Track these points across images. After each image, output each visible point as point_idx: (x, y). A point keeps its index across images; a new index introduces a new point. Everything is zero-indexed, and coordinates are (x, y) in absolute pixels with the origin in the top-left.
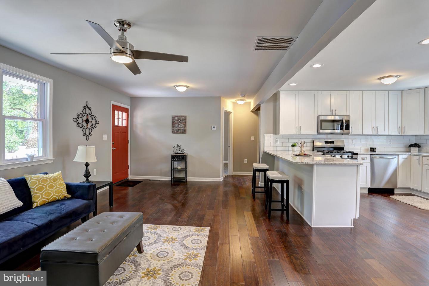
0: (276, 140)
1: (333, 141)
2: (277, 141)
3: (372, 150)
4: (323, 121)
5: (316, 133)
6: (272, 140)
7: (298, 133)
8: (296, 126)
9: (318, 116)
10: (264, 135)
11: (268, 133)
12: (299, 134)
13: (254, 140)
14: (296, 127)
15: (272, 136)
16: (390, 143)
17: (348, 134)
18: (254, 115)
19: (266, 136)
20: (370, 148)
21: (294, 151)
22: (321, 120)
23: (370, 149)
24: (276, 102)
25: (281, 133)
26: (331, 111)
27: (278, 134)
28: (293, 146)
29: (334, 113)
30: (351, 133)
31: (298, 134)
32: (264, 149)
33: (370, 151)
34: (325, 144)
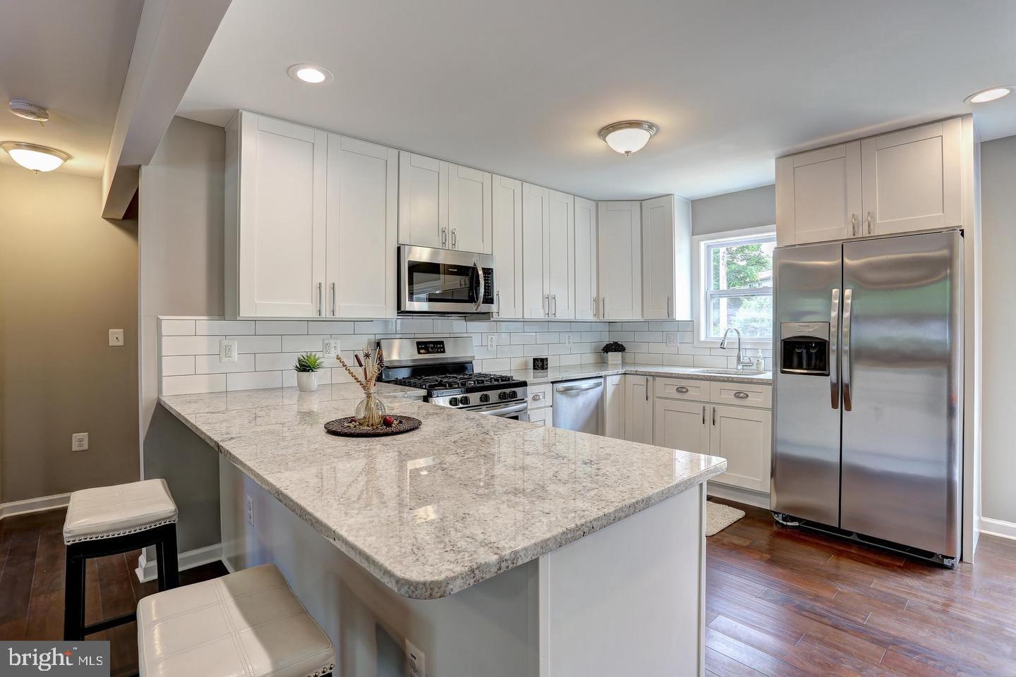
0: (225, 342)
1: (442, 343)
2: (228, 349)
3: (540, 364)
4: (415, 268)
5: (391, 313)
6: (202, 345)
7: (326, 314)
8: (317, 280)
9: (399, 249)
10: (159, 322)
11: (179, 307)
12: (329, 316)
13: (121, 343)
14: (316, 285)
15: (203, 323)
16: (569, 343)
17: (486, 316)
18: (117, 235)
19: (171, 324)
20: (535, 360)
21: (311, 392)
22: (409, 261)
23: (534, 362)
24: (223, 170)
25: (245, 312)
26: (440, 233)
27: (235, 315)
28: (305, 367)
29: (450, 242)
30: (495, 315)
31: (323, 315)
32: (160, 390)
33: (534, 369)
34: (419, 353)
